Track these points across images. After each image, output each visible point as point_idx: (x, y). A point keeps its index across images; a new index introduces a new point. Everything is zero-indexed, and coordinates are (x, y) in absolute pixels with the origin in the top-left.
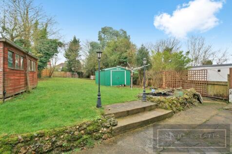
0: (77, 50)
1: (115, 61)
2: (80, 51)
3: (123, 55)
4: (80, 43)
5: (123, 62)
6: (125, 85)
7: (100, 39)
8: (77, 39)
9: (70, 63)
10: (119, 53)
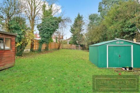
0: (80, 25)
1: (116, 31)
2: (83, 26)
3: (127, 22)
4: (83, 19)
5: (128, 33)
6: (131, 68)
7: (100, 10)
8: (80, 15)
9: (74, 37)
10: (122, 20)
